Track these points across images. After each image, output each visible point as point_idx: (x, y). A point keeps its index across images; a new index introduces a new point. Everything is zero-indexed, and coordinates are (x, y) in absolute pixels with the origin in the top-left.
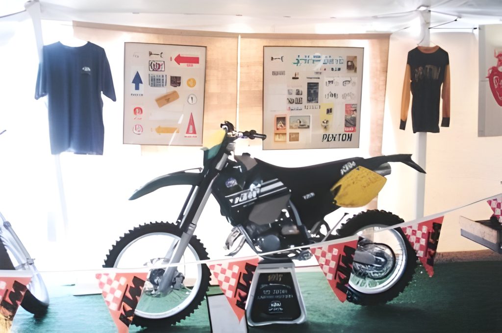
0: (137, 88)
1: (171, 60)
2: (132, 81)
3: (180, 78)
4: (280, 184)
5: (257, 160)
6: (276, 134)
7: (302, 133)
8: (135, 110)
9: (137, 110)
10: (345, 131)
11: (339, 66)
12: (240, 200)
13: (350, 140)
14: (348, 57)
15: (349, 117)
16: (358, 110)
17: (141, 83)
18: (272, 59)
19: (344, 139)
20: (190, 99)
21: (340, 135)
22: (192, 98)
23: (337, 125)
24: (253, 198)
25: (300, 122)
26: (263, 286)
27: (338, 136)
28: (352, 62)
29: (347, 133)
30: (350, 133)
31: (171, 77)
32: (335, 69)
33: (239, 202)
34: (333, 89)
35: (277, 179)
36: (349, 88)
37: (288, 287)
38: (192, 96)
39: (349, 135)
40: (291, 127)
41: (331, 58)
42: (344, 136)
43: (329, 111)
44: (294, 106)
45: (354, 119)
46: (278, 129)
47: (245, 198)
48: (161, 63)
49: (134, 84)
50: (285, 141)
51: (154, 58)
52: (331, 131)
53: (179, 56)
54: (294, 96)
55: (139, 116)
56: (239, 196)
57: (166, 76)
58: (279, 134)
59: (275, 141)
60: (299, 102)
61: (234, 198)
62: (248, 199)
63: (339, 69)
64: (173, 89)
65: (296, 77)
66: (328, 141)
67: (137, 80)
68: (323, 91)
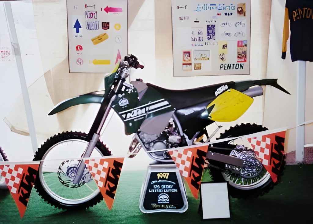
0: (78, 31)
1: (101, 10)
2: (73, 26)
3: (108, 23)
4: (166, 103)
5: (148, 84)
6: (183, 64)
7: (204, 63)
8: (77, 47)
9: (79, 47)
10: (238, 62)
11: (231, 11)
12: (132, 116)
13: (242, 68)
14: (238, 4)
15: (241, 51)
16: (248, 46)
17: (81, 27)
18: (178, 7)
19: (237, 67)
20: (117, 39)
21: (233, 65)
22: (118, 38)
23: (232, 57)
24: (142, 114)
25: (202, 55)
26: (154, 182)
27: (232, 65)
28: (241, 8)
29: (240, 63)
30: (242, 63)
31: (103, 23)
32: (227, 14)
33: (130, 117)
34: (227, 29)
35: (164, 99)
36: (239, 28)
37: (173, 183)
38: (118, 37)
39: (241, 64)
40: (195, 59)
41: (225, 6)
42: (237, 65)
43: (225, 46)
44: (197, 43)
45: (245, 52)
46: (184, 60)
47: (135, 114)
48: (94, 13)
49: (75, 29)
50: (191, 70)
51: (88, 9)
52: (227, 62)
53: (107, 7)
54: (196, 36)
55: (80, 51)
56: (130, 112)
57: (98, 22)
58: (186, 64)
59: (183, 70)
60: (200, 40)
61: (126, 114)
62: (138, 115)
63: (231, 14)
64: (104, 31)
65: (197, 21)
66: (225, 69)
67: (77, 26)
68: (219, 30)
